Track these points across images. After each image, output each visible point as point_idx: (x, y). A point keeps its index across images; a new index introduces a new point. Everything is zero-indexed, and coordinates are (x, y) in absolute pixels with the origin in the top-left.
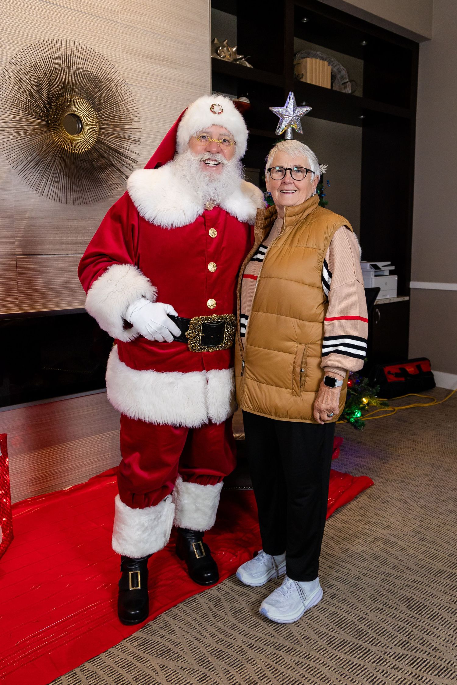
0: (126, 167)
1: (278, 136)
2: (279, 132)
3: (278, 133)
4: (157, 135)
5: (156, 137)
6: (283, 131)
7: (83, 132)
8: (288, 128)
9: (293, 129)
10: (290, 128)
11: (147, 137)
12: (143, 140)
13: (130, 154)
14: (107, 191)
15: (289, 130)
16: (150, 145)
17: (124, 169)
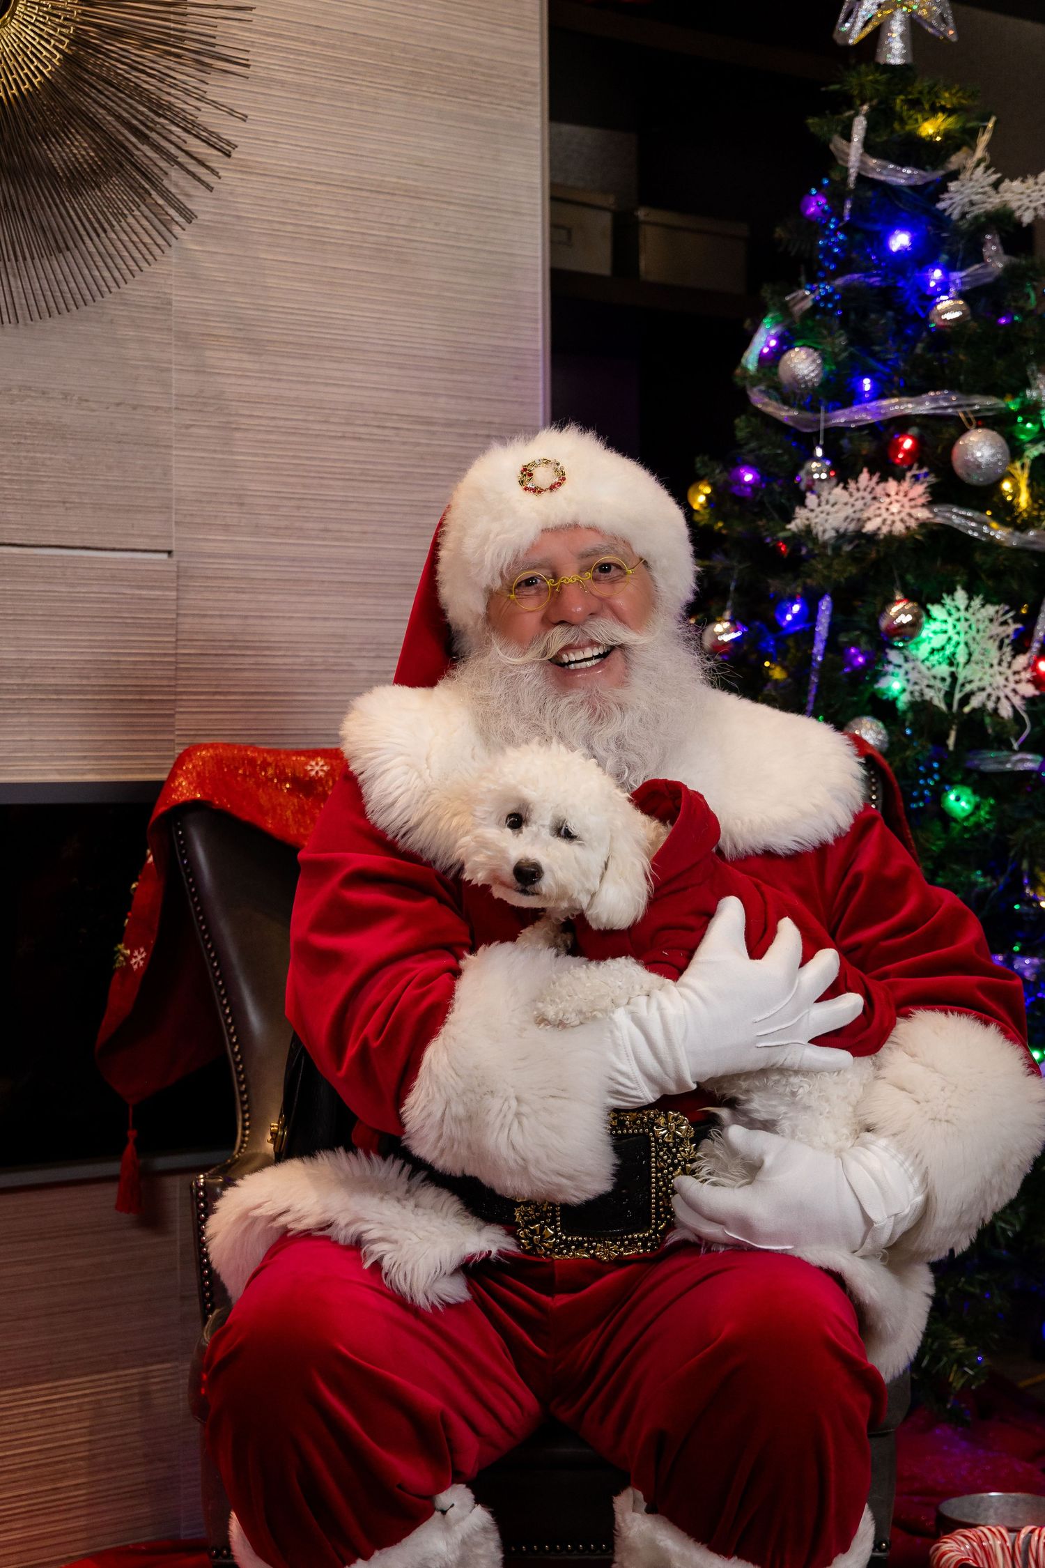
0: (189, 172)
1: (848, 47)
2: (853, 31)
3: (848, 34)
4: (313, 43)
5: (309, 48)
6: (869, 29)
7: (12, 14)
8: (891, 16)
9: (914, 26)
10: (899, 16)
11: (274, 48)
12: (263, 62)
13: (208, 117)
14: (106, 274)
15: (897, 27)
16: (283, 83)
17: (176, 180)
